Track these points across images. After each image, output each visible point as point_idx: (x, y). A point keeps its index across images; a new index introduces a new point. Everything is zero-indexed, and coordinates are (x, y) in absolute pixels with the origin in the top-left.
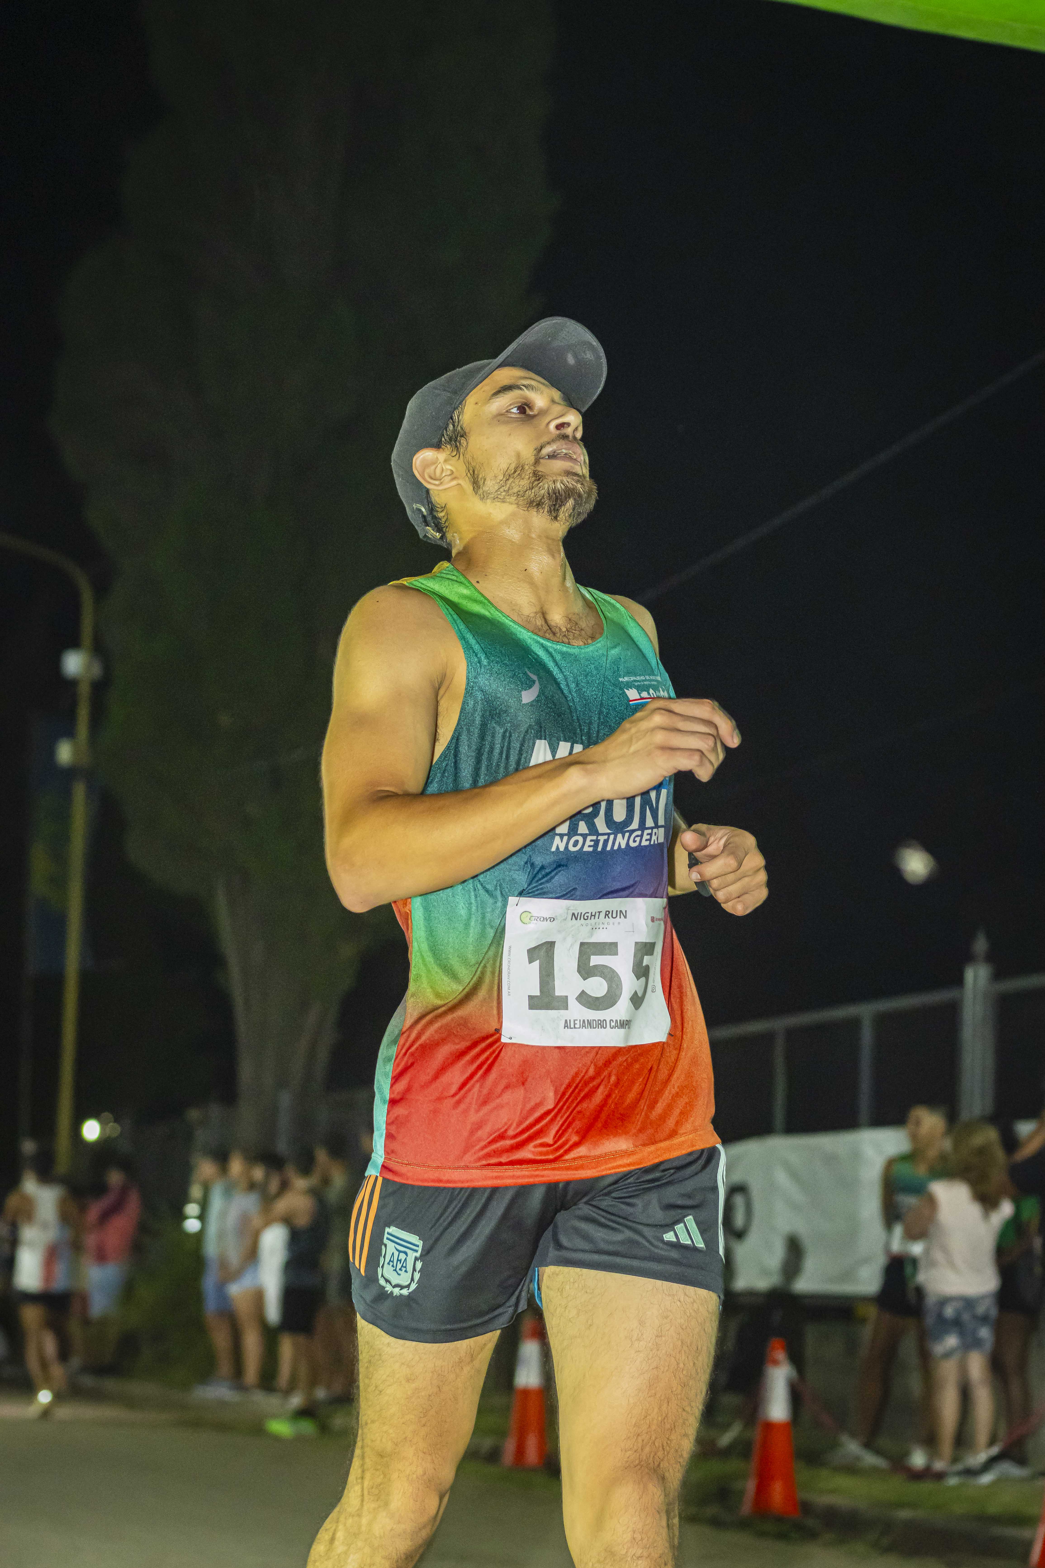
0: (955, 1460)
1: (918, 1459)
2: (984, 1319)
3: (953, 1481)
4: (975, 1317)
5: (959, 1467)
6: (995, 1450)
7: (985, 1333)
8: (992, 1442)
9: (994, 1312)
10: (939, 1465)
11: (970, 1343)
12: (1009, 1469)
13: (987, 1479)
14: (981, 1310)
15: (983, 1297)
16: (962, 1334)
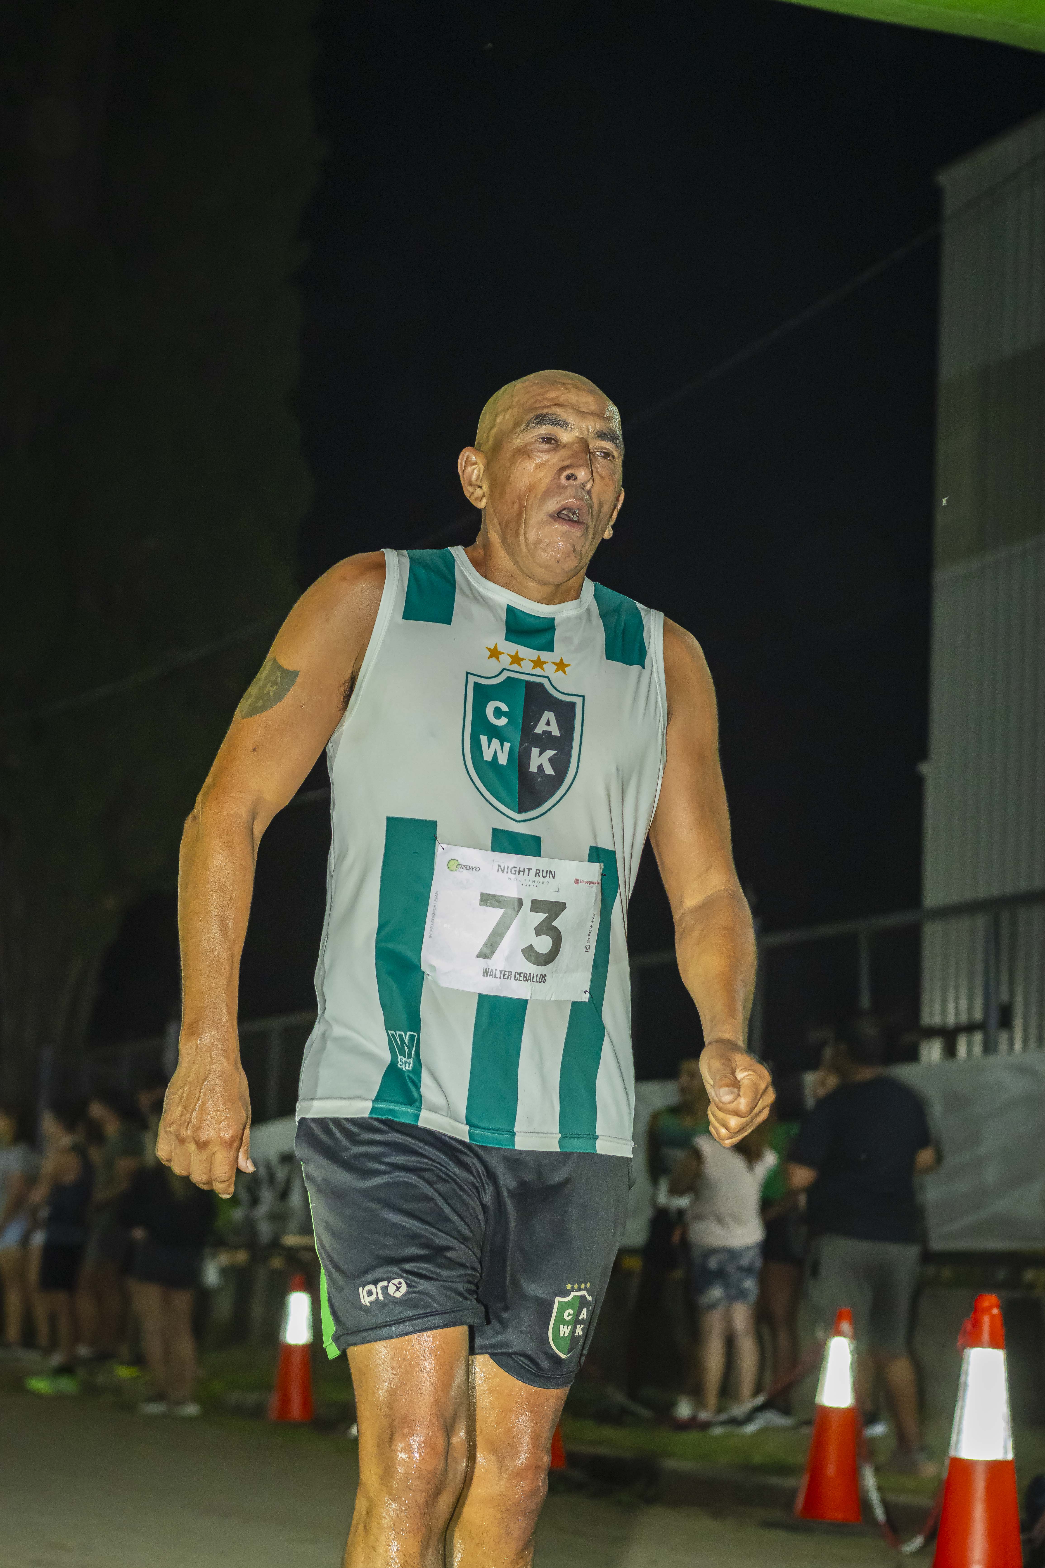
0: (720, 1410)
1: (684, 1410)
2: (749, 1270)
3: (718, 1431)
4: (740, 1268)
5: (723, 1417)
6: (760, 1400)
7: (749, 1284)
8: (757, 1392)
9: (758, 1264)
10: (704, 1416)
11: (736, 1294)
12: (773, 1418)
13: (750, 1428)
14: (745, 1262)
15: (747, 1249)
16: (727, 1286)
